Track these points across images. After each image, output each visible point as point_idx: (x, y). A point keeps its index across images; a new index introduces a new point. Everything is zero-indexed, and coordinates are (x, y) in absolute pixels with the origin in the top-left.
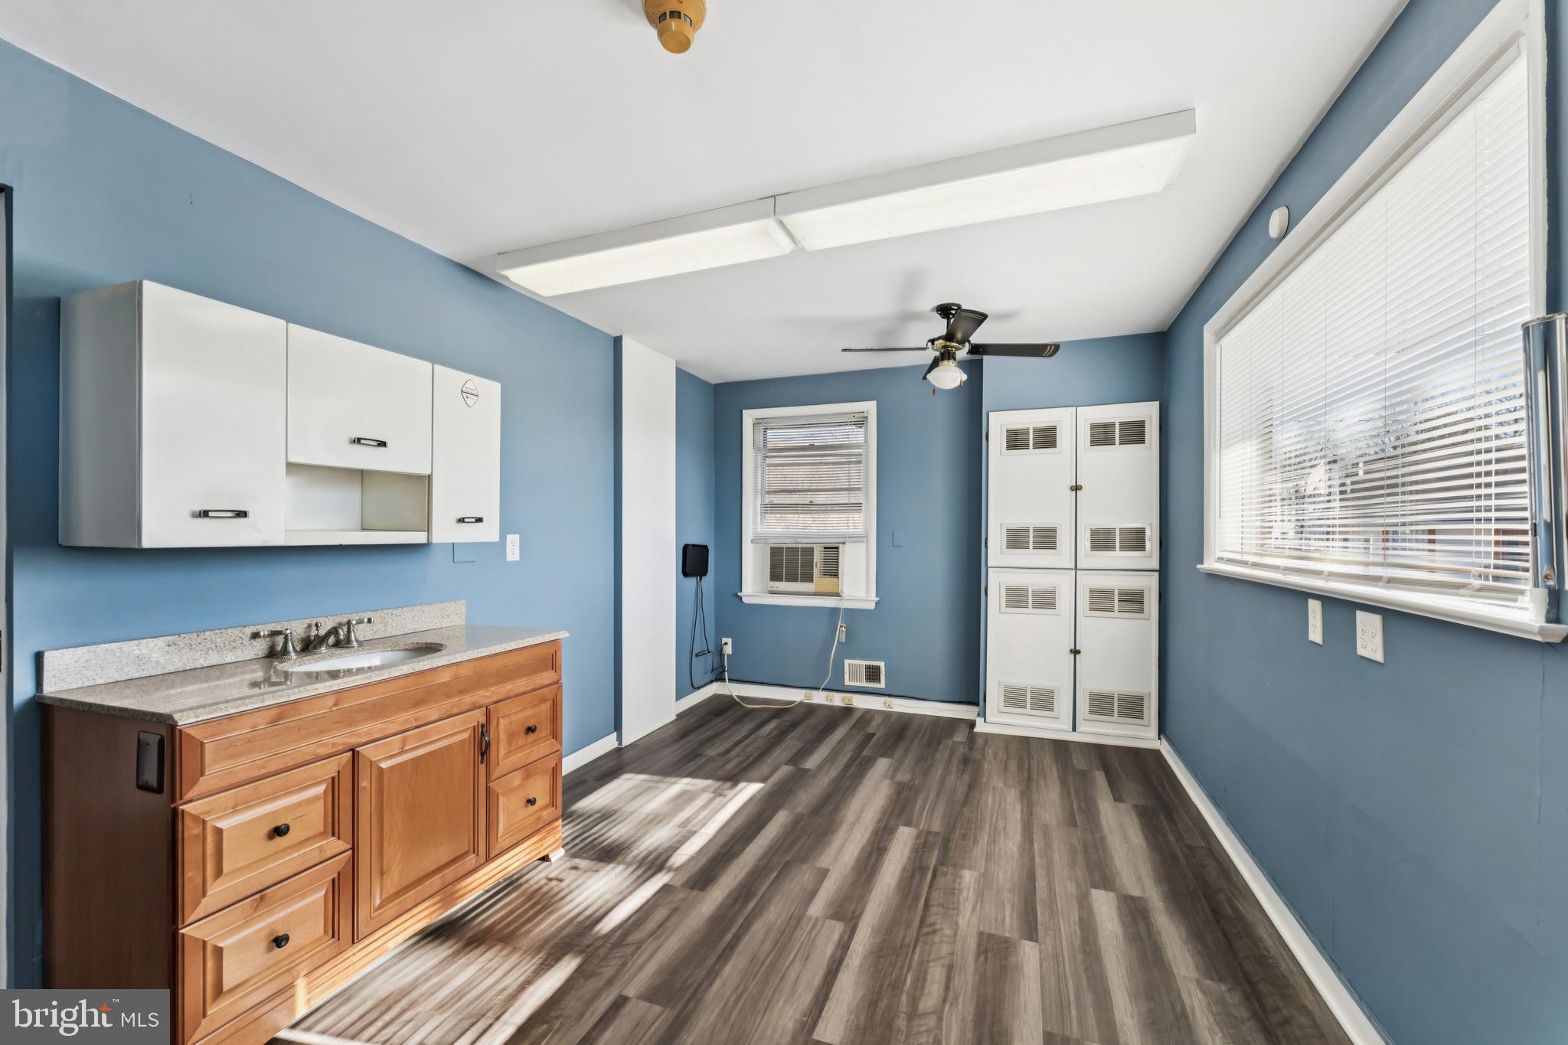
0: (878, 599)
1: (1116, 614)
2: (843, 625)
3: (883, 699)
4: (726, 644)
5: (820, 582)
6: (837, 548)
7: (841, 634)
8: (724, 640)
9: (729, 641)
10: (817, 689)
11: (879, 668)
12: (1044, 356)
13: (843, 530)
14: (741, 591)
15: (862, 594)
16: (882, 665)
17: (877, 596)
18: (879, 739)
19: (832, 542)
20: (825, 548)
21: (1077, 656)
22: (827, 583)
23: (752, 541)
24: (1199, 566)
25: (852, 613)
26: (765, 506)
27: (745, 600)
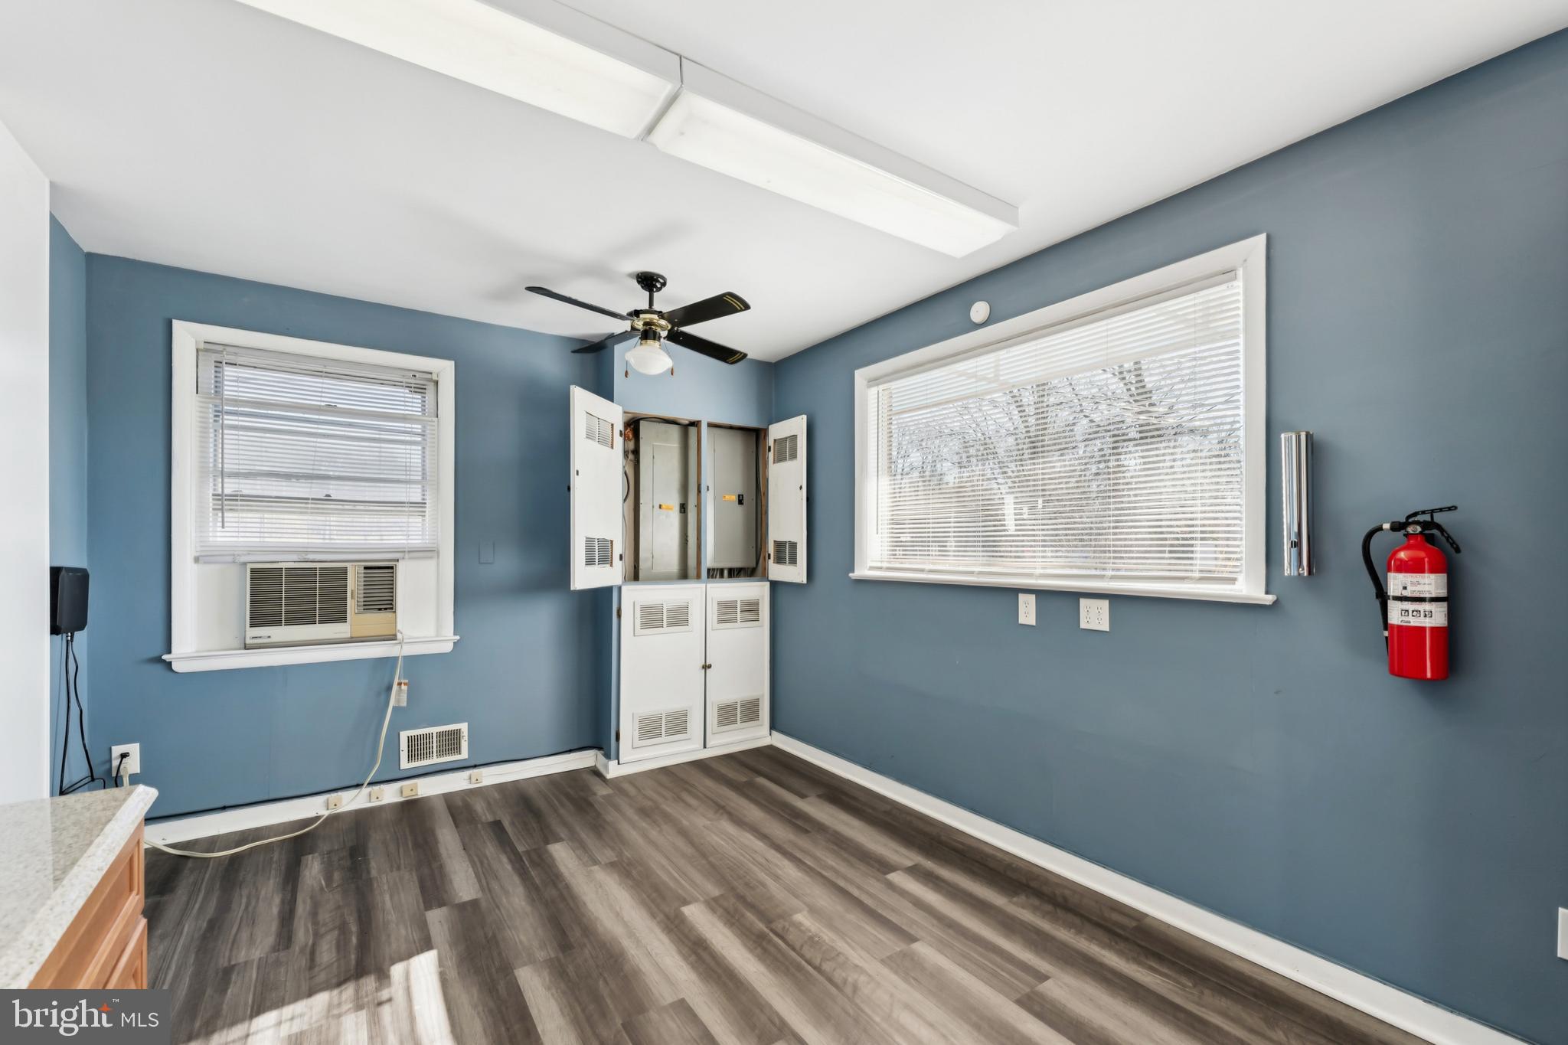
0: (458, 637)
1: (739, 624)
2: (403, 681)
3: (466, 774)
4: (124, 756)
5: (357, 620)
6: (392, 568)
7: (398, 697)
8: (117, 750)
9: (134, 749)
10: (358, 786)
11: (459, 731)
12: (727, 363)
13: (397, 540)
14: (169, 652)
15: (429, 631)
16: (464, 727)
17: (455, 634)
18: (513, 824)
19: (379, 558)
20: (366, 568)
21: (708, 671)
22: (375, 621)
23: (197, 560)
24: (851, 575)
25: (414, 662)
26: (219, 497)
27: (176, 667)
